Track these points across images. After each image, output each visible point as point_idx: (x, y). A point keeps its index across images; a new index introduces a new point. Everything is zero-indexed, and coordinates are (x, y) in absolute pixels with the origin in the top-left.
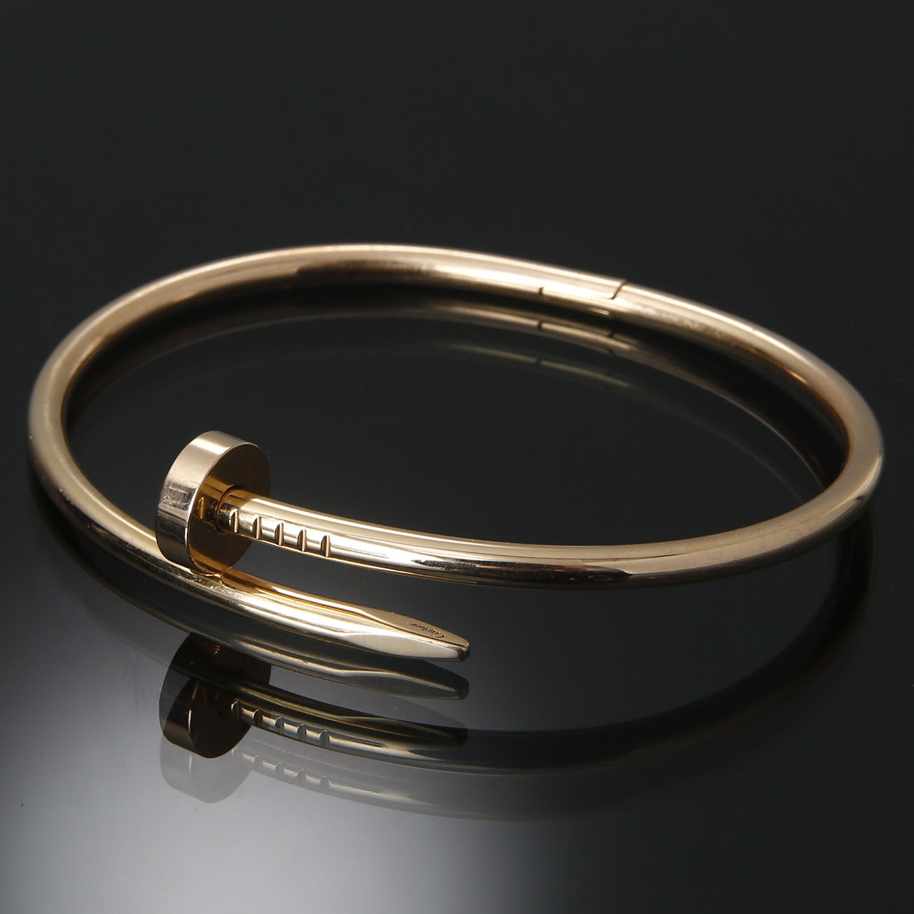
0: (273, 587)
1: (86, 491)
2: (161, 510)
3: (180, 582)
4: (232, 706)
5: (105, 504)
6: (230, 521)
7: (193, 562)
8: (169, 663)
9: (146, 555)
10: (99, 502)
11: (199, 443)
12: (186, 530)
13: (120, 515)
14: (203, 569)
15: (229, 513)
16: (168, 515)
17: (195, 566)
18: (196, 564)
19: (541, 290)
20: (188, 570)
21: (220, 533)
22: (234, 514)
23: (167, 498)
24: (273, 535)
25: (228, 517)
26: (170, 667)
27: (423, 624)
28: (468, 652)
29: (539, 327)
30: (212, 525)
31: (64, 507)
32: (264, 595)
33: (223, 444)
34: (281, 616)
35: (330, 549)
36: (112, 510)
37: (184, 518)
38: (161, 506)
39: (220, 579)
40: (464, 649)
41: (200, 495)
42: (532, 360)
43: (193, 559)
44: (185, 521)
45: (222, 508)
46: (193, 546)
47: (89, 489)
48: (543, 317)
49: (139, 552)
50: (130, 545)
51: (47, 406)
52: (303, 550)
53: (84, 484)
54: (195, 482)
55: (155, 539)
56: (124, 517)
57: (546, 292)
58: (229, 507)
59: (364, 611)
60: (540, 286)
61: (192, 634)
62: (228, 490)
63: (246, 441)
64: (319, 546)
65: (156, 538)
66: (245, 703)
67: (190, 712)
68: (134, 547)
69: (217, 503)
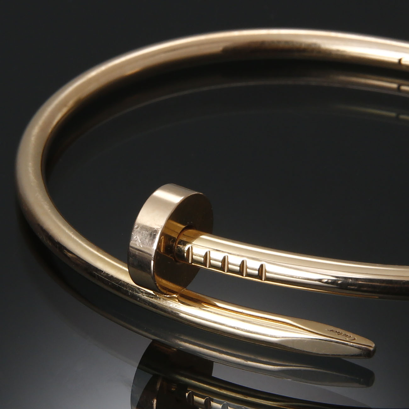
0: (215, 302)
1: (67, 231)
2: (132, 247)
3: (145, 301)
4: (187, 394)
5: (82, 240)
6: (185, 254)
7: (157, 287)
8: (137, 365)
9: (118, 281)
10: (78, 240)
11: (159, 194)
12: (152, 262)
13: (95, 250)
14: (165, 292)
15: (184, 249)
16: (137, 252)
17: (159, 290)
18: (159, 288)
19: (400, 60)
20: (152, 292)
21: (178, 264)
22: (189, 248)
23: (137, 238)
24: (220, 264)
25: (183, 252)
26: (138, 368)
27: (338, 330)
28: (374, 351)
29: (399, 89)
30: (171, 258)
31: (49, 244)
32: (208, 309)
33: (178, 194)
34: (227, 326)
35: (265, 275)
36: (88, 245)
37: (151, 253)
38: (132, 243)
39: (176, 298)
40: (371, 349)
41: (162, 234)
42: (393, 114)
43: (157, 285)
44: (151, 255)
45: (178, 244)
46: (157, 275)
47: (69, 229)
48: (401, 81)
49: (112, 278)
50: (105, 273)
51: (30, 164)
52: (244, 275)
53: (64, 225)
54: (158, 225)
55: (127, 270)
56: (98, 251)
57: (404, 62)
58: (185, 243)
59: (292, 320)
60: (399, 58)
61: (154, 341)
62: (183, 230)
63: (196, 191)
64: (256, 272)
65: (129, 269)
66: (197, 392)
67: (155, 401)
68: (108, 274)
69: (174, 240)
